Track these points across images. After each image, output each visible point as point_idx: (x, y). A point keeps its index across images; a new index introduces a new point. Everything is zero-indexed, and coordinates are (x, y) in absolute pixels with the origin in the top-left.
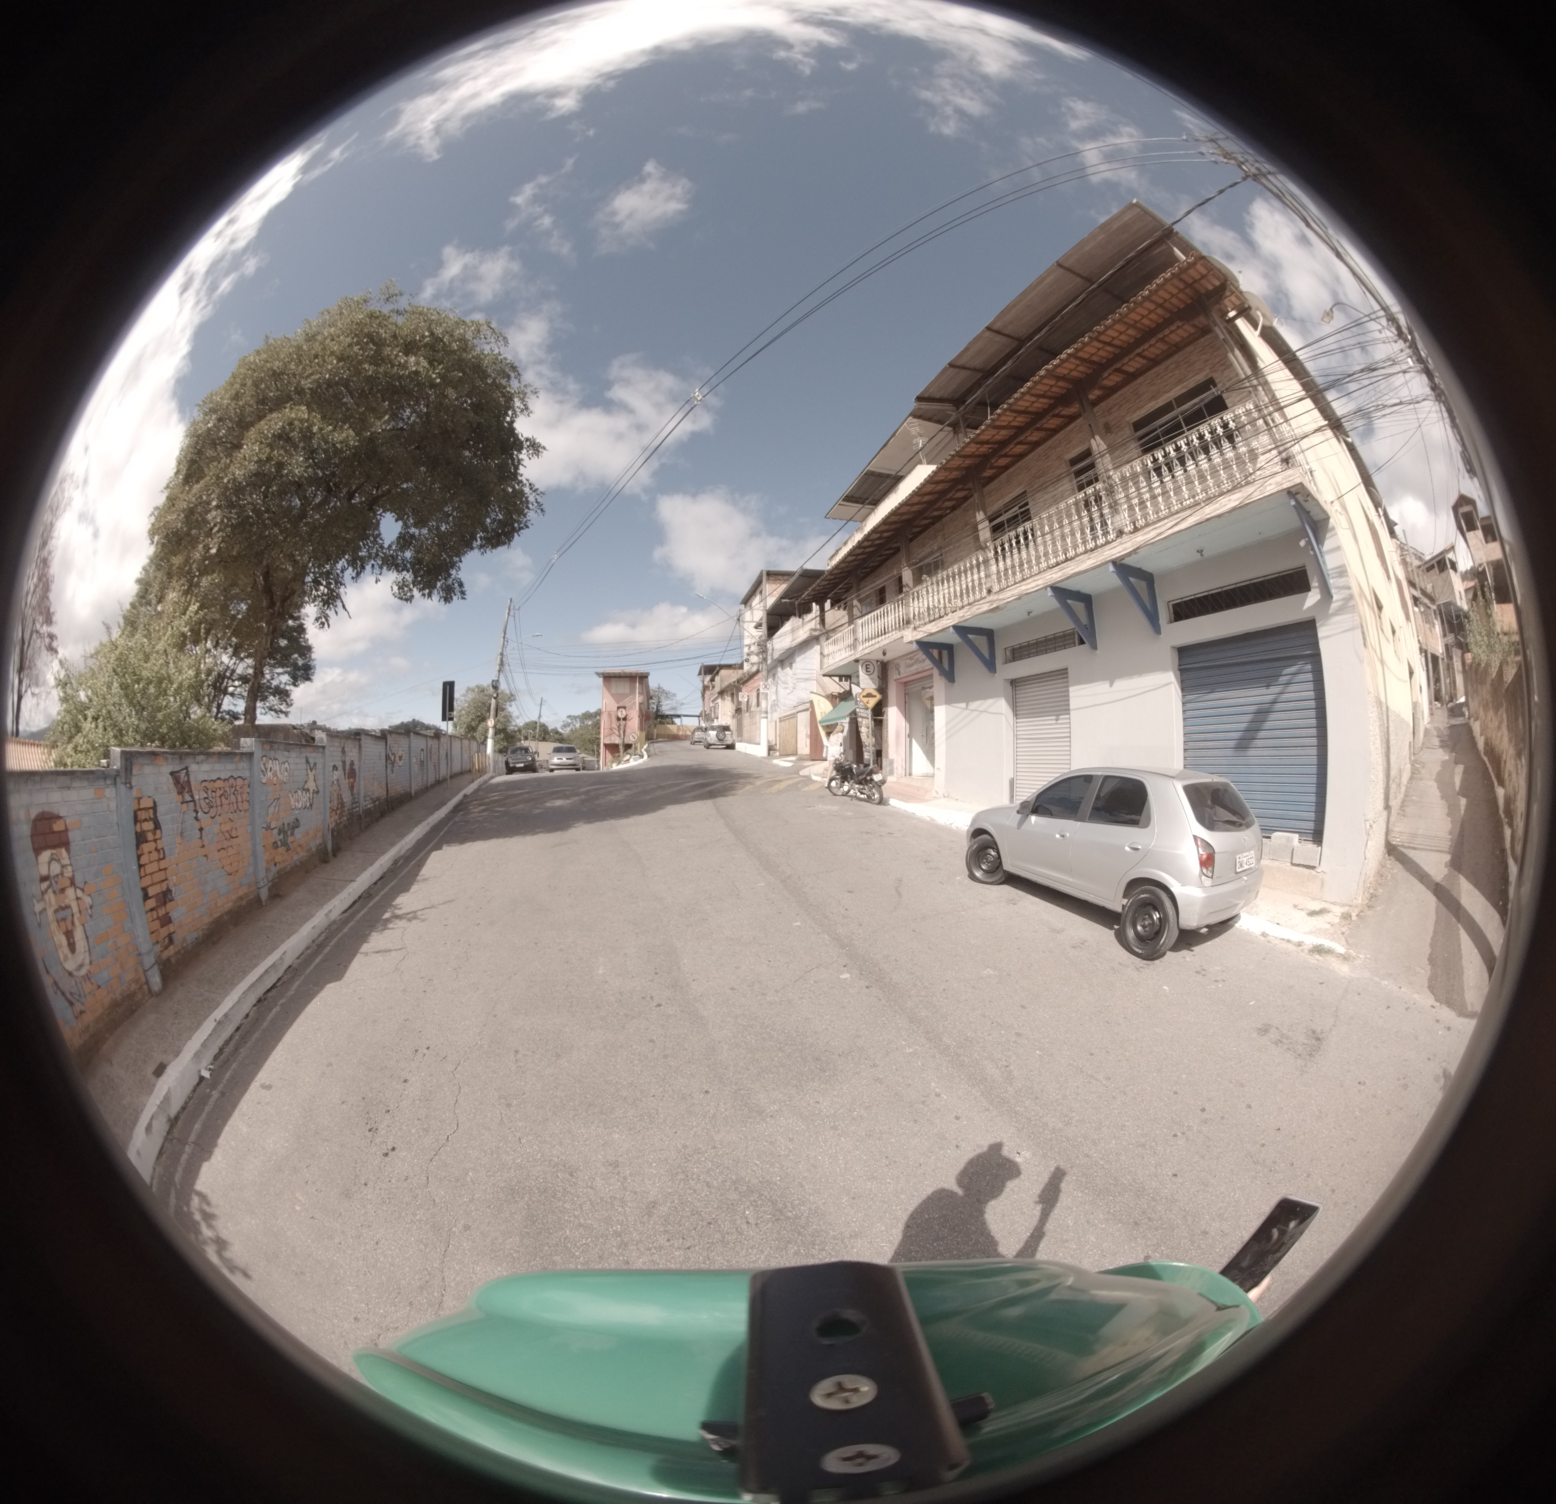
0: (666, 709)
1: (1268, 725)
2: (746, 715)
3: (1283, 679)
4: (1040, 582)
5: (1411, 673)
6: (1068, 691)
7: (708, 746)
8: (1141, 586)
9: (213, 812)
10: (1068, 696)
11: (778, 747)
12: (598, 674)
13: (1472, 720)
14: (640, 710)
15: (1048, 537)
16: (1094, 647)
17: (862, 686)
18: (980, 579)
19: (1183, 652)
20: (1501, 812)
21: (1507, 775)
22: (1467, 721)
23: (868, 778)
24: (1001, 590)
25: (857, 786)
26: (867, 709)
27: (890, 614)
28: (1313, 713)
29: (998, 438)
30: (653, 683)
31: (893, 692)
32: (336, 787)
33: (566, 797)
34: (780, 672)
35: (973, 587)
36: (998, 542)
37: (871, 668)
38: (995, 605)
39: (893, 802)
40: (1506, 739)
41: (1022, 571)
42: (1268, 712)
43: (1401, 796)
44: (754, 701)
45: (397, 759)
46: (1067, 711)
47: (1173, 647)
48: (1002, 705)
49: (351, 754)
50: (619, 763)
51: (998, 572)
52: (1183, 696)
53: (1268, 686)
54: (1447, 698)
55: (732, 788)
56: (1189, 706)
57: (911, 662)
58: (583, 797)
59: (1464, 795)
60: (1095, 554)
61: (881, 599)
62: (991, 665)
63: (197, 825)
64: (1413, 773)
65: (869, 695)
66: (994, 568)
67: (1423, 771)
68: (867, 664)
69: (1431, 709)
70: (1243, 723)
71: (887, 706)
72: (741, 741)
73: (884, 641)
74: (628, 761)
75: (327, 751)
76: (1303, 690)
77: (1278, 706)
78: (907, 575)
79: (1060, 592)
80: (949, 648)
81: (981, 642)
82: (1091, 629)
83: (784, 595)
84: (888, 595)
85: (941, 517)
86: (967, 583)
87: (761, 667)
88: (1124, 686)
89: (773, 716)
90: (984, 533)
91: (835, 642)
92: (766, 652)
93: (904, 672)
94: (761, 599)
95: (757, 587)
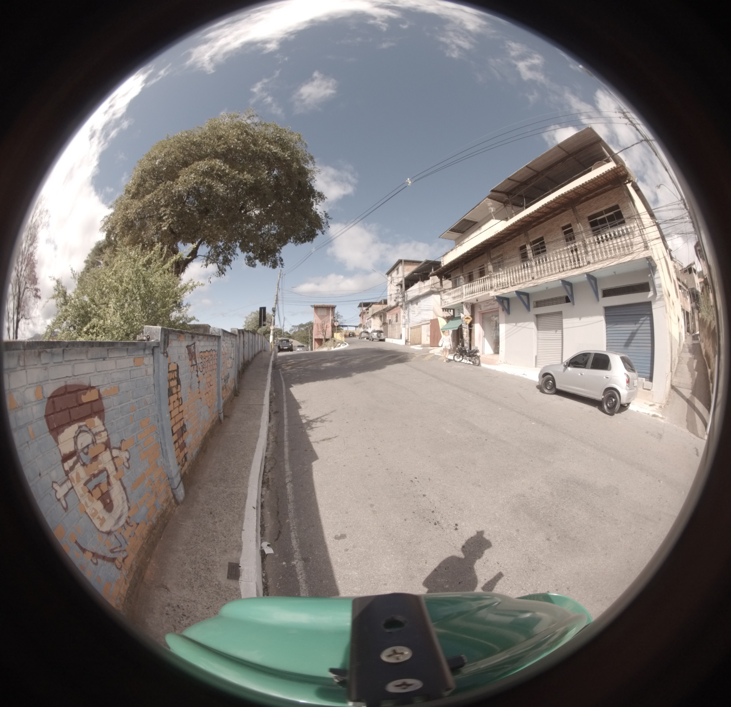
0: (340, 322)
1: (635, 338)
2: (389, 326)
3: (640, 322)
4: (556, 277)
5: (679, 320)
8: (593, 282)
10: (562, 322)
11: (409, 341)
12: (312, 306)
13: (701, 341)
14: (331, 323)
15: (559, 260)
16: (574, 304)
17: (465, 314)
18: (528, 273)
19: (607, 309)
20: (709, 378)
22: (699, 341)
23: (473, 354)
24: (538, 279)
25: (468, 358)
26: (467, 324)
27: (479, 284)
29: (537, 215)
30: (336, 311)
31: (477, 317)
34: (411, 307)
36: (537, 259)
40: (711, 350)
41: (548, 272)
44: (394, 319)
46: (562, 329)
48: (532, 325)
51: (537, 271)
52: (606, 325)
54: (692, 331)
55: (408, 358)
56: (608, 329)
58: (339, 362)
59: (697, 371)
60: (579, 269)
61: (471, 278)
62: (528, 308)
64: (679, 361)
65: (467, 318)
67: (682, 361)
68: (466, 304)
69: (685, 336)
71: (474, 323)
73: (478, 295)
76: (647, 327)
77: (639, 332)
78: (490, 268)
79: (564, 282)
80: (508, 299)
83: (416, 271)
84: (475, 276)
86: (522, 274)
87: (400, 304)
88: (585, 320)
89: (407, 326)
90: (530, 255)
91: (449, 294)
92: (404, 297)
93: (484, 309)
94: (398, 273)
95: (395, 267)
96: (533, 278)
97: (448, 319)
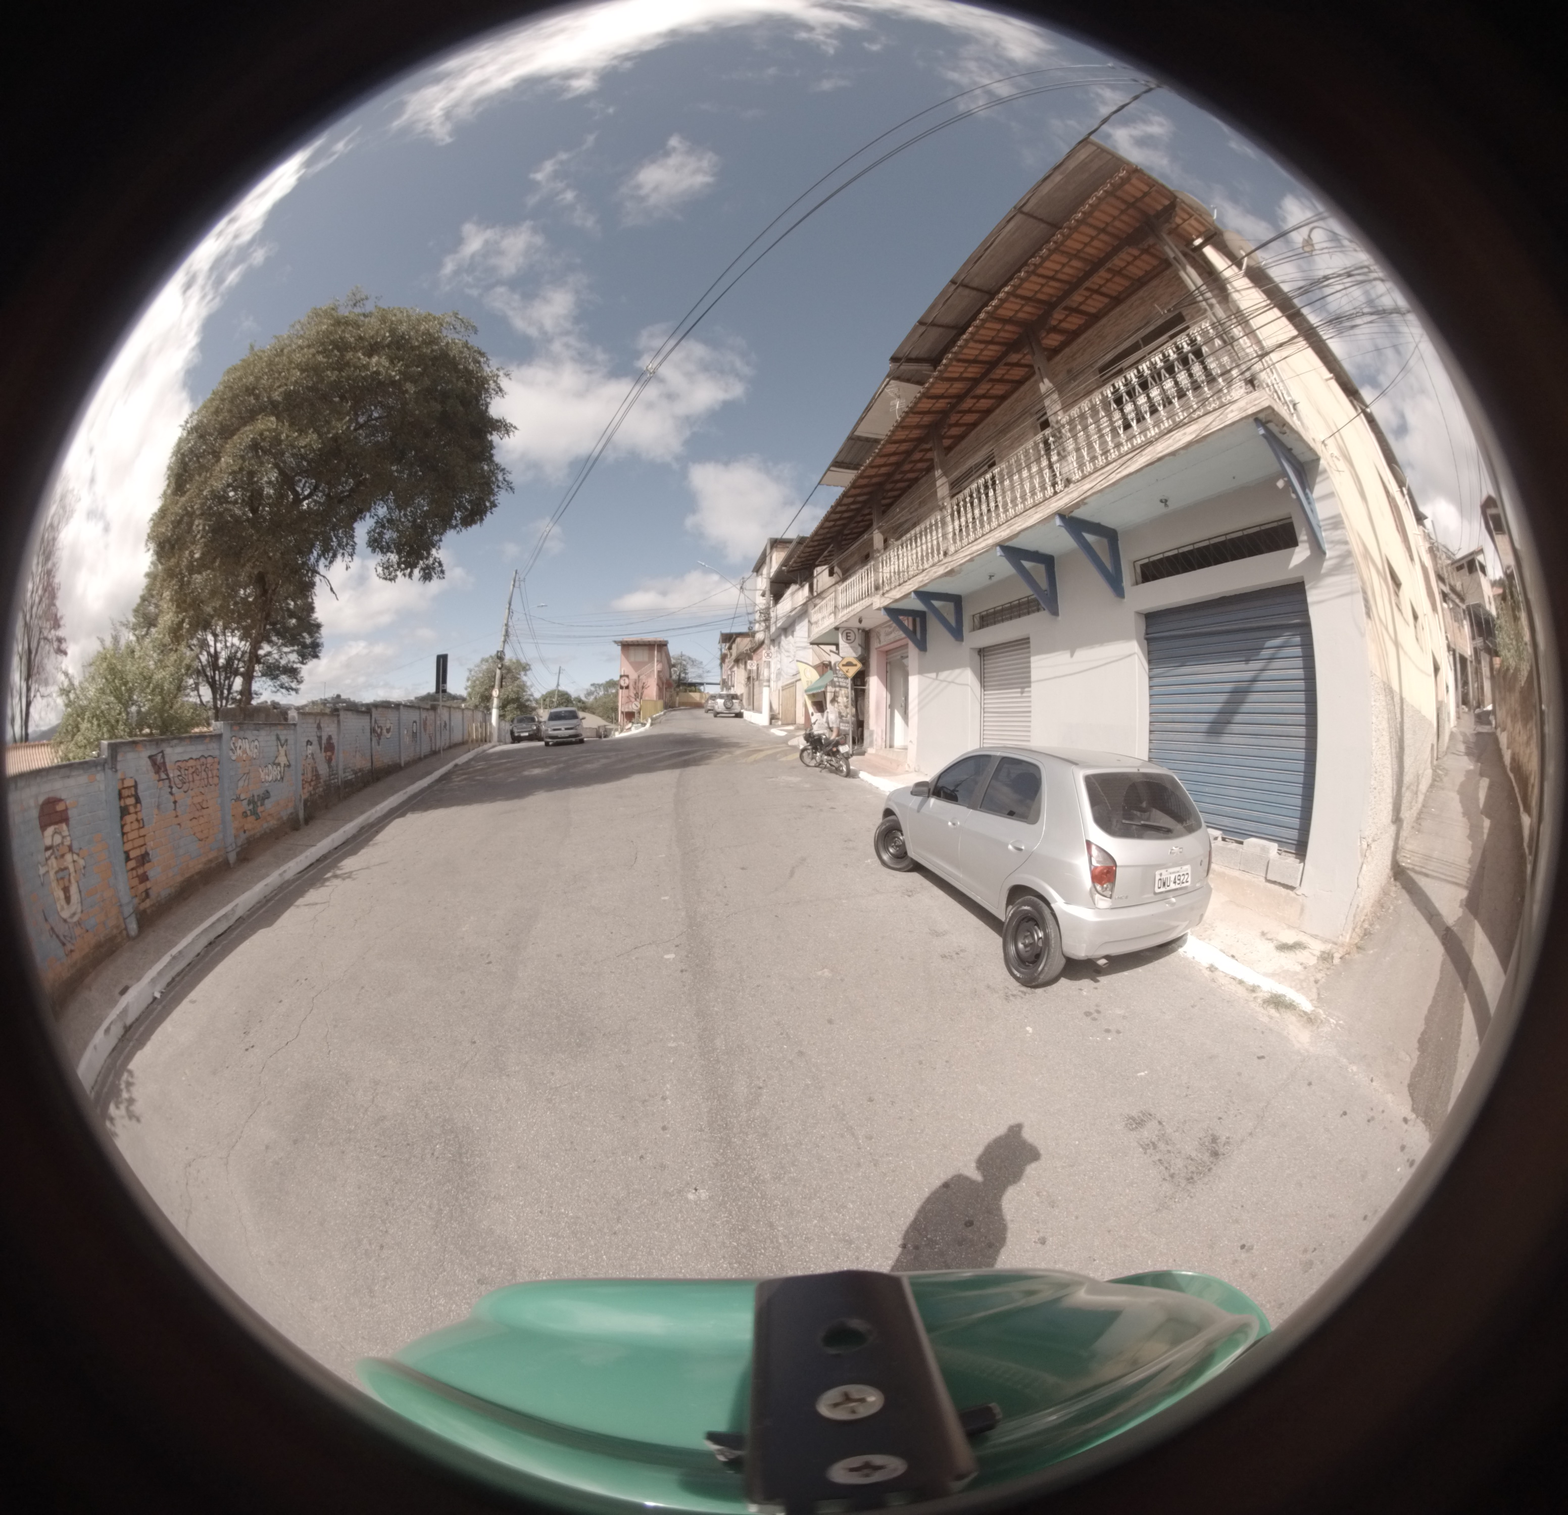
0: (691, 676)
1: (1246, 707)
2: (755, 684)
3: (1265, 653)
4: (991, 540)
6: (1029, 662)
7: (717, 714)
8: (1099, 543)
9: (185, 787)
10: (1029, 667)
11: (778, 715)
12: (616, 642)
13: (1499, 731)
14: (659, 677)
16: (1056, 613)
17: (841, 654)
19: (1152, 618)
22: (1494, 732)
24: (956, 551)
27: (864, 580)
30: (673, 650)
31: (874, 661)
32: (310, 761)
34: (784, 641)
35: (932, 550)
36: (954, 501)
37: (852, 636)
38: (950, 568)
41: (974, 530)
42: (1247, 691)
43: (1417, 808)
45: (384, 731)
47: (1139, 613)
48: (968, 676)
49: (328, 729)
50: (622, 731)
53: (1248, 661)
54: (1474, 704)
56: (1157, 680)
57: (890, 630)
59: (1489, 816)
60: (1045, 505)
62: (957, 635)
63: (172, 799)
64: (1434, 780)
65: (849, 664)
66: (950, 528)
67: (1445, 779)
70: (1216, 703)
73: (860, 607)
74: (630, 729)
75: (298, 727)
76: (1290, 667)
77: (1260, 685)
78: (877, 540)
79: (1010, 551)
81: (947, 609)
82: (1052, 594)
83: (784, 564)
86: (927, 546)
88: (1085, 655)
89: (778, 685)
90: (941, 492)
92: (767, 619)
93: (884, 640)
95: (765, 556)
97: (823, 667)
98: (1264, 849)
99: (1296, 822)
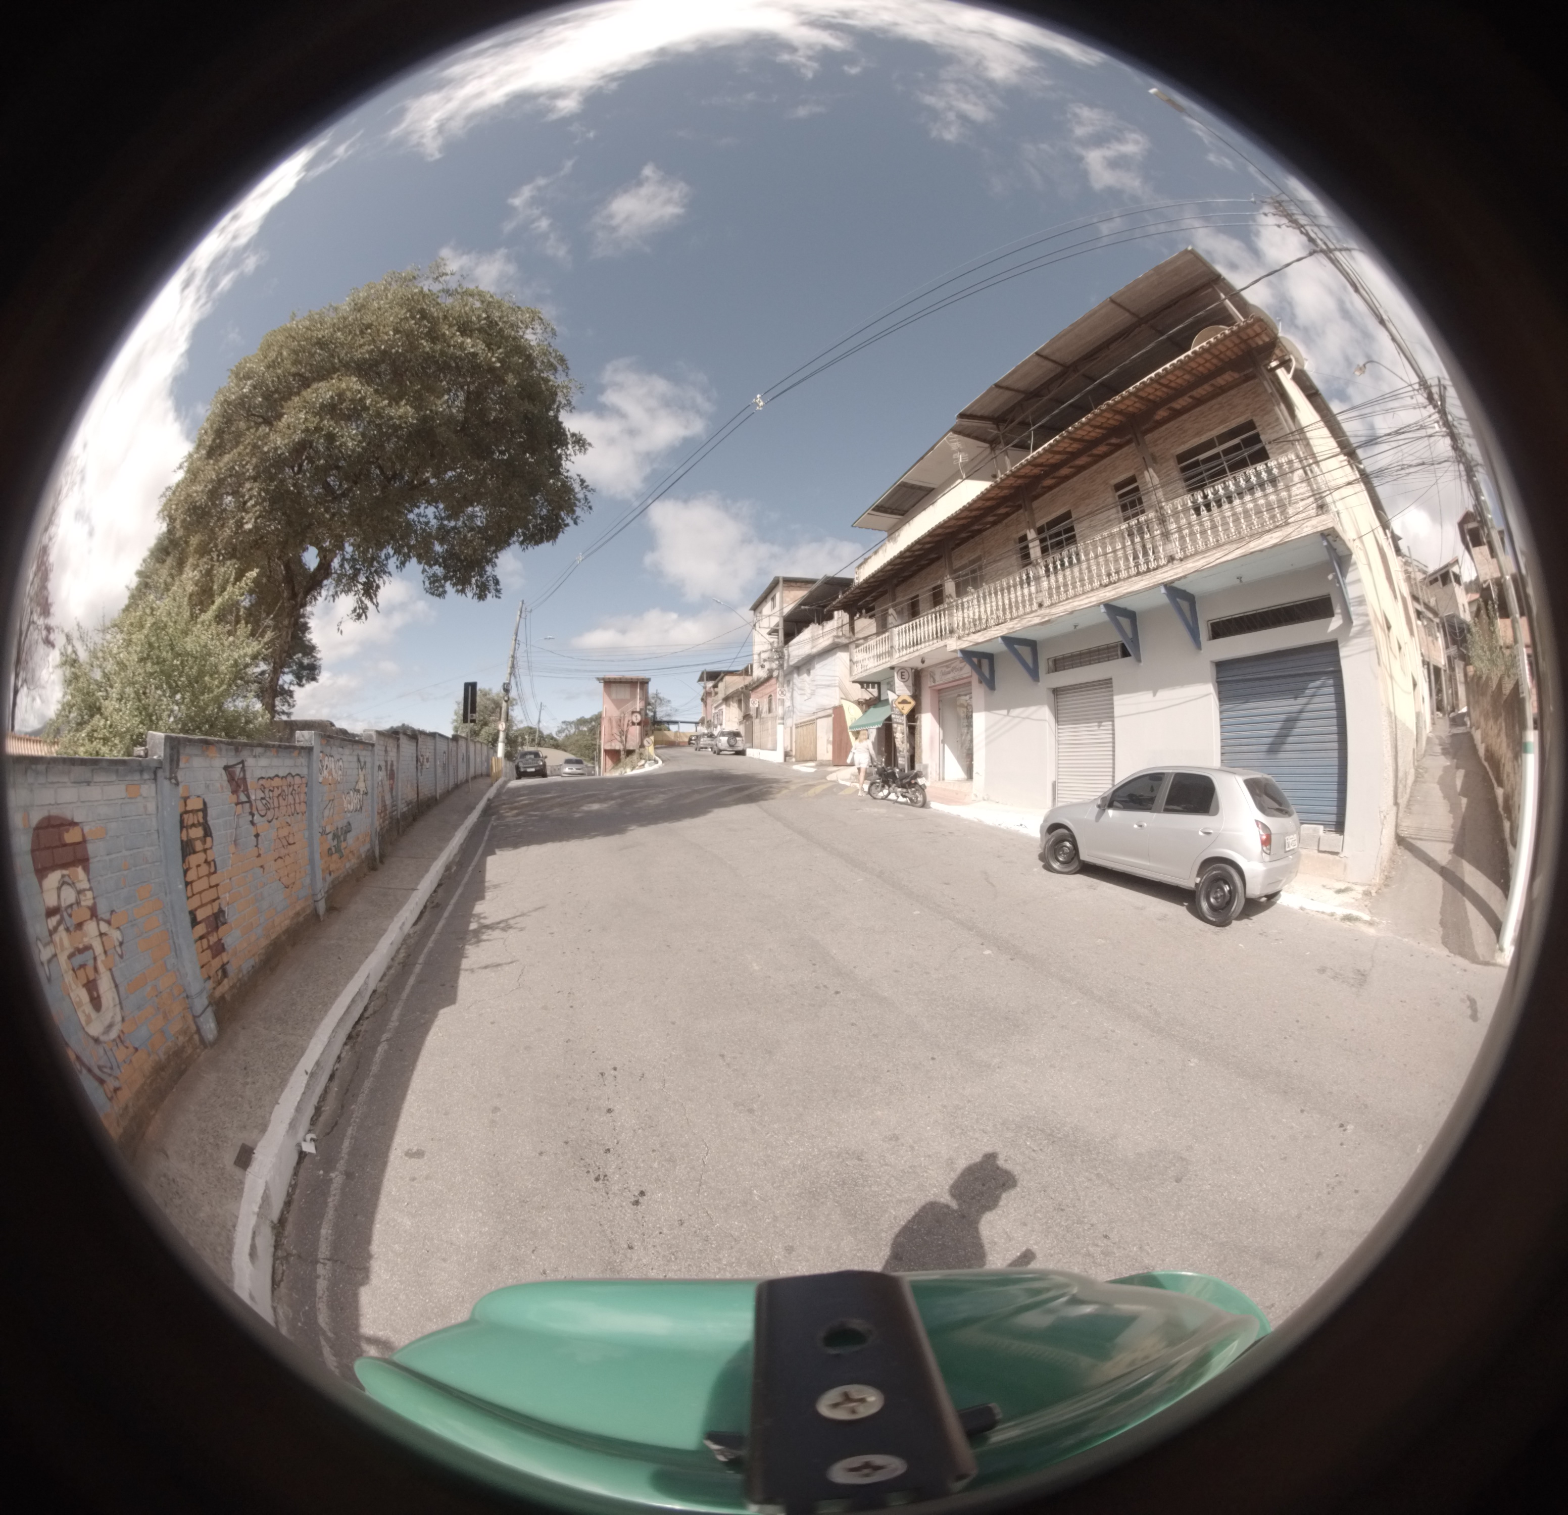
0: (661, 714)
1: (1296, 731)
2: (756, 722)
3: (1308, 692)
4: (1093, 599)
5: (1415, 685)
6: (1112, 700)
7: (717, 752)
8: (1185, 605)
9: (270, 815)
10: (1112, 704)
11: (794, 753)
12: (598, 679)
13: (1473, 729)
15: (1101, 559)
16: (1139, 660)
17: (897, 692)
18: (1030, 595)
19: (1221, 666)
20: (1501, 809)
21: (1505, 776)
22: (1468, 730)
23: (913, 782)
24: (1052, 605)
25: (899, 790)
26: (902, 715)
27: (926, 625)
28: (1334, 721)
29: (1052, 461)
30: (652, 689)
31: (927, 698)
32: (380, 789)
33: (600, 801)
34: (797, 679)
35: (1024, 601)
36: (1050, 560)
38: (1047, 619)
39: (934, 805)
40: (1504, 745)
41: (1074, 587)
42: (1296, 720)
43: (1407, 796)
44: (765, 708)
45: (425, 760)
46: (1111, 718)
47: (1212, 662)
48: (1045, 712)
49: (391, 754)
50: (633, 768)
51: (1050, 588)
52: (1221, 706)
53: (1296, 698)
54: (1449, 708)
55: (770, 793)
56: (1226, 714)
57: (947, 670)
58: (619, 801)
59: (1465, 796)
60: (1148, 576)
61: (914, 611)
62: (1034, 674)
63: (253, 830)
64: (1416, 777)
65: (904, 702)
66: (1045, 584)
67: (1426, 775)
68: (902, 670)
69: (1433, 719)
70: (1273, 729)
71: (920, 712)
72: (752, 747)
73: (924, 649)
74: (643, 766)
76: (1325, 702)
77: (1305, 715)
78: (950, 587)
79: (1112, 608)
80: (990, 657)
81: (1025, 651)
82: (1135, 640)
83: (805, 602)
84: (922, 606)
85: (980, 531)
86: (1016, 597)
87: (775, 674)
88: (1166, 695)
89: (789, 722)
90: (1035, 551)
91: (867, 650)
92: (781, 658)
93: (940, 680)
94: (774, 606)
95: (767, 595)
96: (1040, 605)
97: (867, 705)
98: (1315, 830)
99: (1334, 809)
